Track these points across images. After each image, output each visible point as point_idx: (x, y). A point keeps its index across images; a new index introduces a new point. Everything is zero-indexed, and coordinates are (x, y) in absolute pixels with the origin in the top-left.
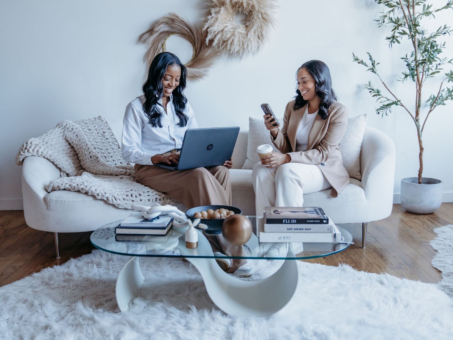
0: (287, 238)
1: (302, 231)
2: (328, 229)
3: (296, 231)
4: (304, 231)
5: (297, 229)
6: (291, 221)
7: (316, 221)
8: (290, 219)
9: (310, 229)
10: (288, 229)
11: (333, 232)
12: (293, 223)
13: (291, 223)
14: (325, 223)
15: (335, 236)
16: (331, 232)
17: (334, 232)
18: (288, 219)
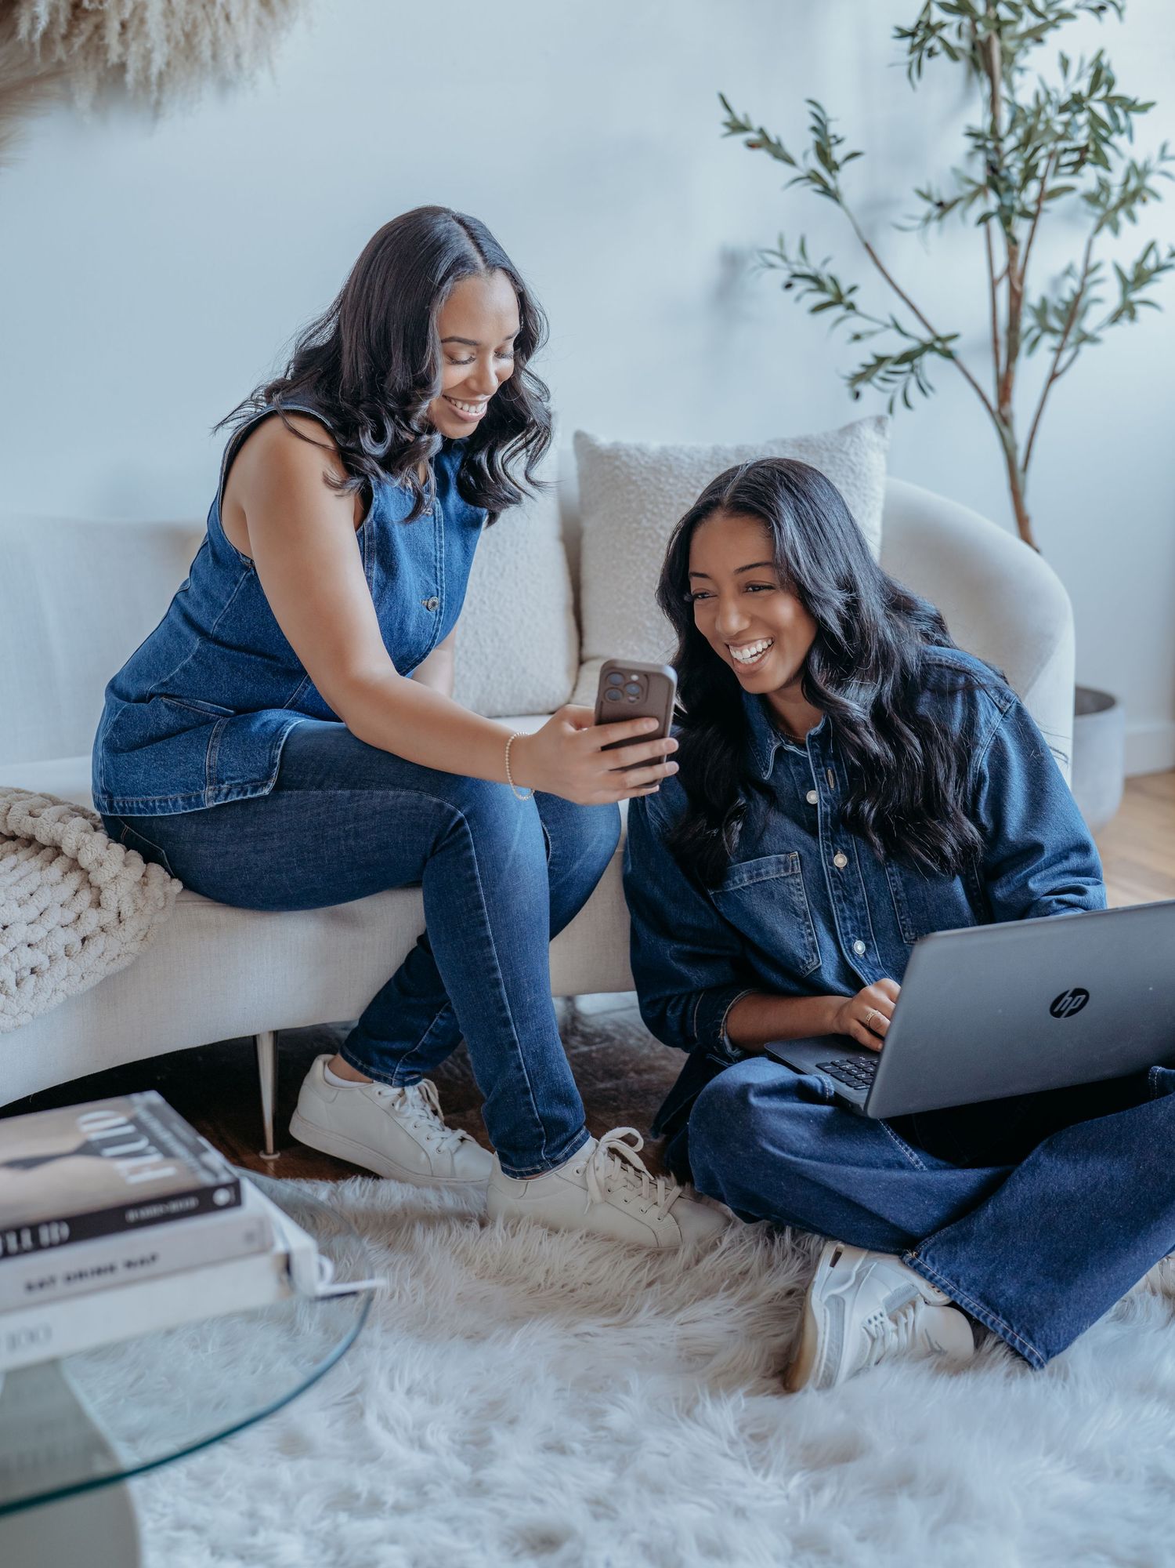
0: (33, 1337)
1: (107, 1279)
2: (250, 1237)
3: (80, 1285)
4: (122, 1273)
5: (81, 1275)
6: (35, 1237)
7: (174, 1207)
8: (34, 1229)
9: (154, 1258)
10: (30, 1287)
11: (272, 1244)
12: (51, 1246)
13: (38, 1246)
14: (228, 1206)
15: (287, 1265)
16: (265, 1249)
17: (280, 1247)
18: (18, 1231)
